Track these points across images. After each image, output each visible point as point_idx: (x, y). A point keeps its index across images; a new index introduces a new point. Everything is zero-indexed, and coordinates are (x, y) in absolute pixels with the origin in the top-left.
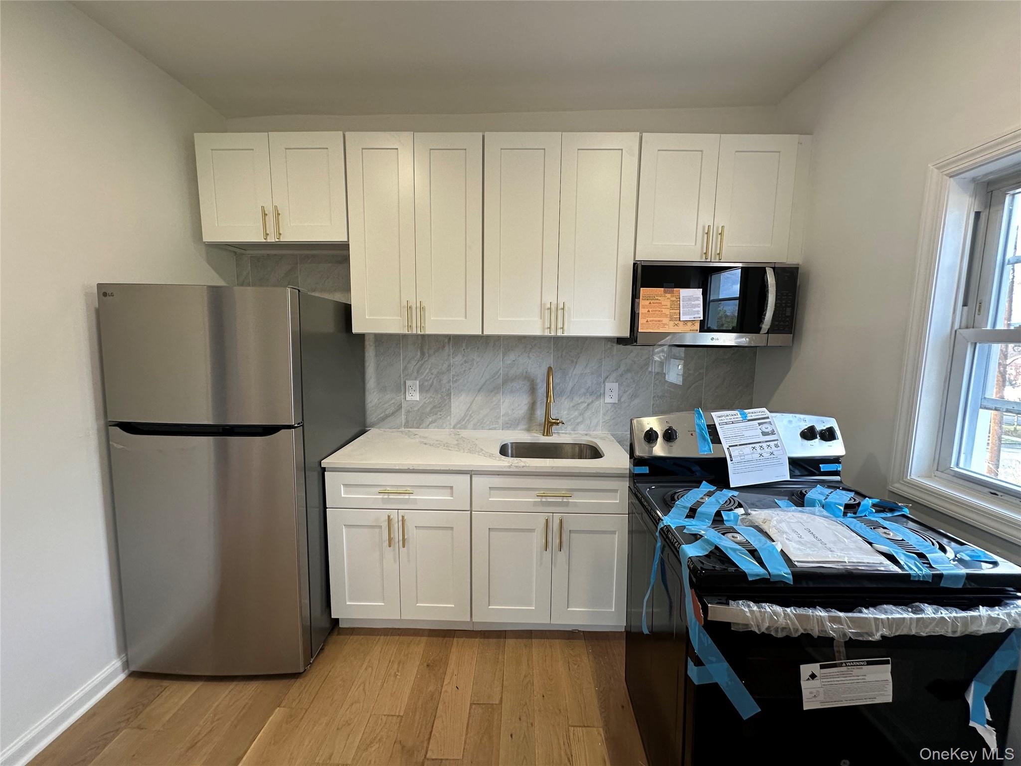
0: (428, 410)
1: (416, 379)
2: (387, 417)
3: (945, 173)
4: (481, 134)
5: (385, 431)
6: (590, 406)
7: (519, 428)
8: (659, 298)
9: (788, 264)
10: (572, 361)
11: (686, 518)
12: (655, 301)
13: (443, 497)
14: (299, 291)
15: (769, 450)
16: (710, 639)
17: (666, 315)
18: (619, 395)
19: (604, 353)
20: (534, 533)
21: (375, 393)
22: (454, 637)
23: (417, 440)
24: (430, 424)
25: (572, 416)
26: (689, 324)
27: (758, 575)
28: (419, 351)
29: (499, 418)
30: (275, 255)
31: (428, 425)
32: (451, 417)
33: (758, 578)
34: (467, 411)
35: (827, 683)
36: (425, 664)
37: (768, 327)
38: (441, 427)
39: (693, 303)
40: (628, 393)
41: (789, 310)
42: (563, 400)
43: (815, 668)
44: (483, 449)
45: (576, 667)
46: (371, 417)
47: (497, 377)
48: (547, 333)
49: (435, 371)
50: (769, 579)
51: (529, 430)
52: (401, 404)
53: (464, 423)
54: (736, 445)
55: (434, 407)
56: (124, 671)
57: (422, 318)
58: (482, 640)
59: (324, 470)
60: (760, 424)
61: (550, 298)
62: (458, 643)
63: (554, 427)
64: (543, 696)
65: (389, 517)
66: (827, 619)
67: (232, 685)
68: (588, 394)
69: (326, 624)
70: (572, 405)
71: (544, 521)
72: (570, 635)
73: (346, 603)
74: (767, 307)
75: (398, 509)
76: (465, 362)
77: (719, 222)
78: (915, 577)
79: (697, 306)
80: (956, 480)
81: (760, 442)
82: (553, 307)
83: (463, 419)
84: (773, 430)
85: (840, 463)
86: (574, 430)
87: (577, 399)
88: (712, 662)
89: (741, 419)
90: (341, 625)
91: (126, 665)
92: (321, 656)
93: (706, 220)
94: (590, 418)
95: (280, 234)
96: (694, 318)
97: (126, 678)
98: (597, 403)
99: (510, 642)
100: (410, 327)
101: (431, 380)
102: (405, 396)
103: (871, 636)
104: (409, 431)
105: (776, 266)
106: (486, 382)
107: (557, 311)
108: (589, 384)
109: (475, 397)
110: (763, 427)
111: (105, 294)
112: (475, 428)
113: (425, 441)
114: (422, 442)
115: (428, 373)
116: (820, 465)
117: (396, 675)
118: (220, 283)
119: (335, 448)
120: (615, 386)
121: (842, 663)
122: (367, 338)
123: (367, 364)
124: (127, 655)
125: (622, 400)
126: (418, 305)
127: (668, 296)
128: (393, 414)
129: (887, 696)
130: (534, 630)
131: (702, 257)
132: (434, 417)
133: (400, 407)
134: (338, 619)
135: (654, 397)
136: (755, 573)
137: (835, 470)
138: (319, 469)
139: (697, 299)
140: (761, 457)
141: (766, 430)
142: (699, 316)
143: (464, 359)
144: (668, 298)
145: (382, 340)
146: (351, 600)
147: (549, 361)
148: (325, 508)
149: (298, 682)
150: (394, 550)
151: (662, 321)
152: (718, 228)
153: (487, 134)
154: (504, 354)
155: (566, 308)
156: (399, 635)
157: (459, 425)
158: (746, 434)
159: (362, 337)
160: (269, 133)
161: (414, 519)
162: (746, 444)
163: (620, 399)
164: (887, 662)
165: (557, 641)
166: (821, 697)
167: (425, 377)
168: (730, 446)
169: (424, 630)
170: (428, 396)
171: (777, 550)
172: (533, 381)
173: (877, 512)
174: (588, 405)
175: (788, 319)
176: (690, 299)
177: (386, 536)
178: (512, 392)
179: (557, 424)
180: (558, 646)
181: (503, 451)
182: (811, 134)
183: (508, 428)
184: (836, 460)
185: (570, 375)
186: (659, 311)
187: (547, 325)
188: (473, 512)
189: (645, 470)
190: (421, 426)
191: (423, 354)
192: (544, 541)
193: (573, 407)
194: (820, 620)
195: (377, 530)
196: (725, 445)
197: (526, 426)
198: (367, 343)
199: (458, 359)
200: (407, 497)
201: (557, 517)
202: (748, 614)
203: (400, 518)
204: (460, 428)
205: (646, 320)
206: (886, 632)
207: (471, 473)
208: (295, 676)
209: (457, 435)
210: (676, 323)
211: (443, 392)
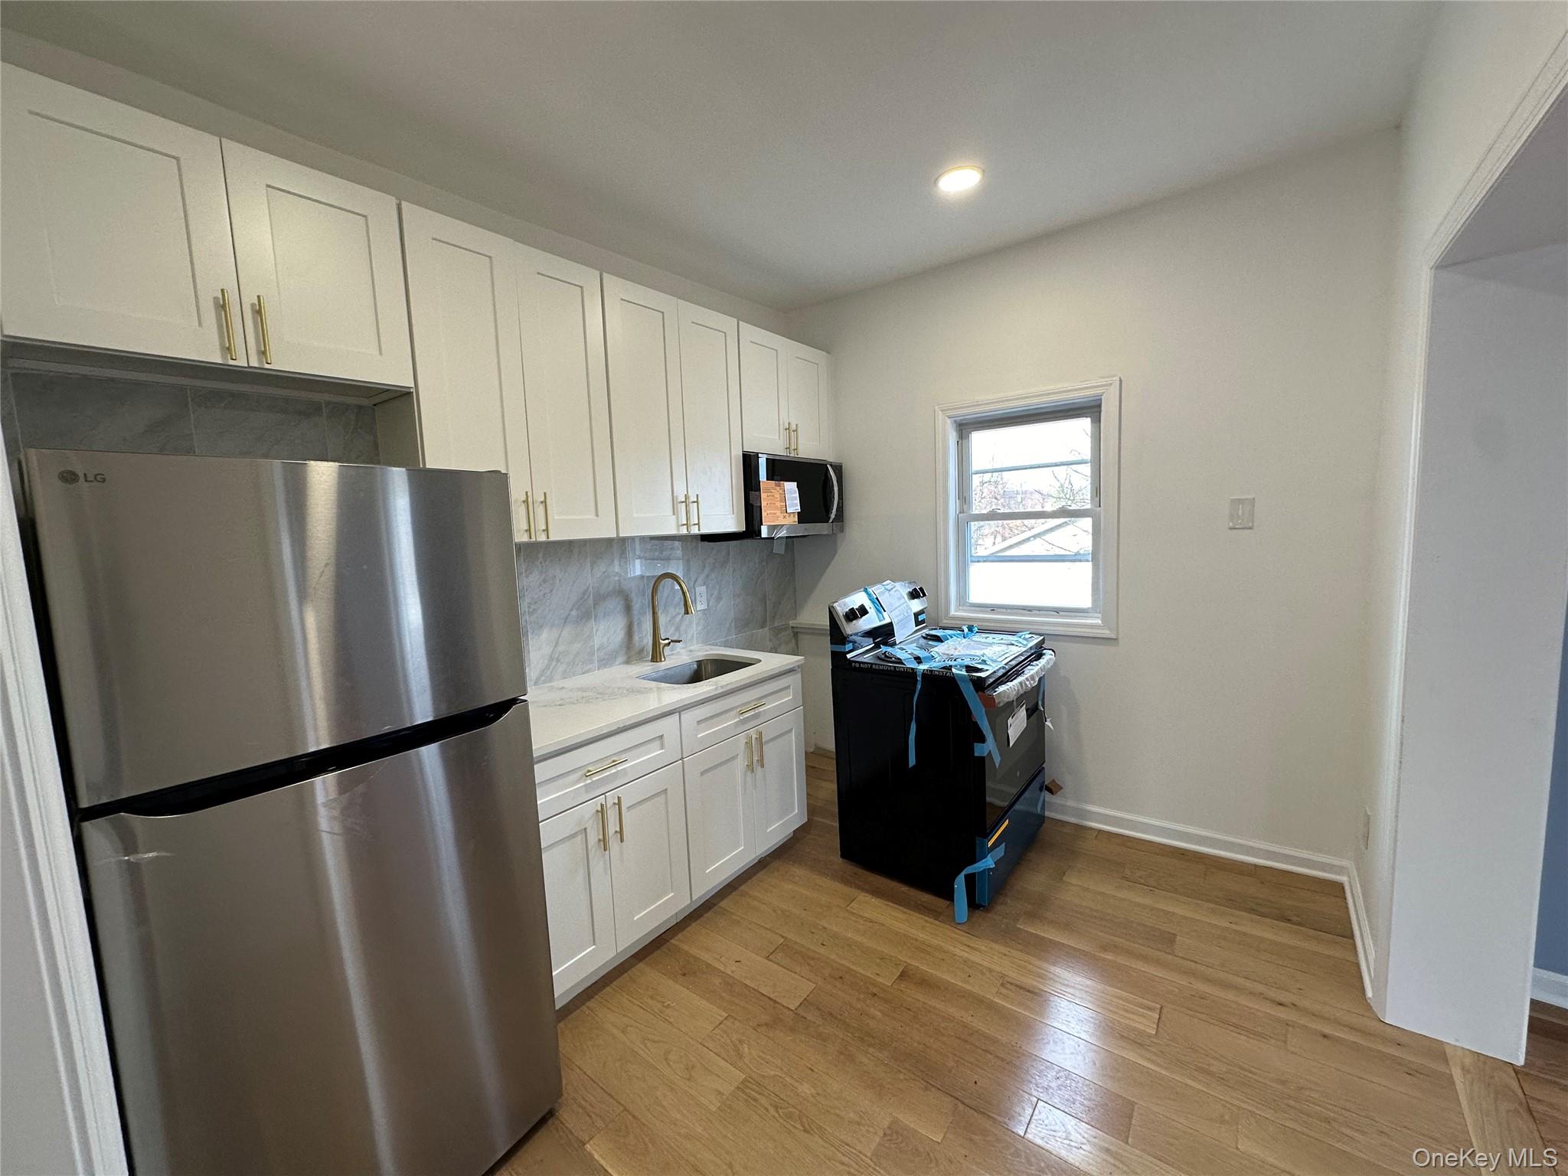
3: (946, 414)
7: (617, 663)
8: (773, 491)
12: (771, 494)
13: (654, 753)
17: (778, 508)
18: (708, 599)
19: (692, 553)
20: (740, 758)
26: (792, 515)
29: (593, 654)
34: (553, 654)
36: (680, 976)
37: (834, 516)
39: (793, 496)
40: (714, 595)
47: (586, 597)
48: (684, 531)
51: (628, 662)
53: (549, 672)
58: (698, 922)
60: (894, 592)
61: (681, 489)
65: (601, 806)
70: (668, 619)
71: (744, 743)
74: (834, 498)
75: (613, 790)
76: (545, 581)
77: (793, 420)
79: (796, 499)
80: (972, 608)
83: (548, 667)
87: (672, 612)
88: (989, 738)
93: (785, 417)
95: (261, 353)
96: (795, 510)
106: (573, 607)
107: (690, 505)
109: (562, 631)
111: (70, 477)
112: (564, 676)
117: (667, 1007)
120: (704, 589)
121: (1015, 713)
125: (710, 604)
127: (778, 488)
135: (734, 596)
139: (791, 493)
141: (899, 596)
142: (797, 508)
143: (544, 576)
144: (778, 491)
150: (604, 853)
151: (776, 513)
152: (794, 424)
154: (593, 563)
155: (699, 501)
157: (543, 678)
172: (627, 596)
178: (605, 615)
183: (605, 666)
186: (773, 503)
187: (683, 521)
188: (684, 759)
189: (849, 647)
192: (745, 766)
195: (581, 837)
197: (625, 658)
199: (534, 578)
200: (614, 771)
201: (753, 733)
203: (616, 801)
205: (766, 513)
207: (680, 710)
210: (785, 515)
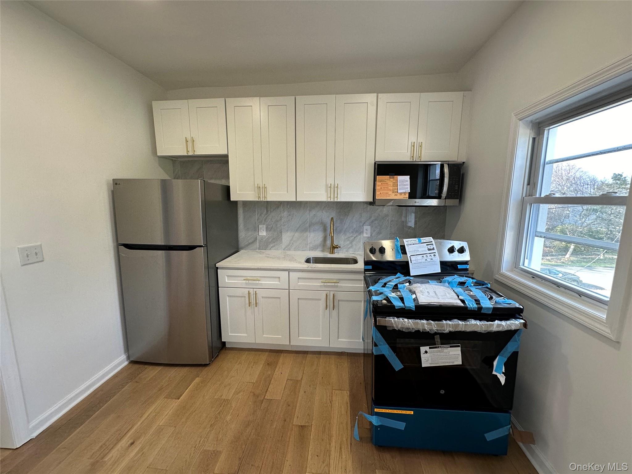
0: (270, 240)
1: (264, 224)
2: (249, 244)
3: (518, 118)
4: (294, 97)
5: (248, 251)
6: (356, 238)
7: (318, 250)
8: (387, 181)
9: (458, 162)
10: (346, 215)
11: (382, 287)
12: (384, 183)
13: (275, 282)
14: (204, 181)
15: (430, 257)
16: (380, 335)
17: (390, 190)
18: (371, 232)
19: (363, 210)
20: (320, 301)
21: (243, 232)
22: (282, 353)
23: (264, 255)
24: (272, 247)
25: (346, 244)
26: (403, 194)
27: (400, 307)
28: (265, 210)
29: (307, 245)
30: (192, 160)
31: (271, 248)
32: (282, 244)
33: (400, 308)
34: (291, 241)
35: (432, 355)
36: (267, 363)
37: (445, 195)
38: (277, 249)
39: (405, 183)
40: (376, 232)
41: (457, 186)
42: (341, 235)
43: (427, 348)
44: (297, 260)
45: (341, 367)
46: (242, 243)
47: (306, 223)
48: (329, 200)
49: (274, 220)
50: (405, 308)
51: (323, 251)
52: (256, 238)
53: (289, 247)
54: (414, 255)
55: (274, 239)
56: (127, 361)
57: (265, 191)
58: (295, 355)
59: (217, 268)
60: (427, 245)
61: (330, 181)
62: (283, 356)
63: (336, 249)
64: (323, 378)
65: (249, 292)
66: (426, 324)
67: (177, 369)
68: (354, 232)
69: (220, 345)
70: (346, 238)
71: (325, 295)
72: (340, 354)
73: (229, 334)
74: (444, 185)
75: (253, 288)
76: (289, 215)
77: (420, 140)
78: (469, 308)
79: (407, 185)
80: (521, 272)
81: (426, 254)
82: (332, 187)
83: (288, 245)
84: (434, 248)
85: (468, 264)
86: (347, 251)
87: (348, 235)
88: (381, 345)
89: (418, 242)
90: (227, 346)
91: (128, 358)
92: (217, 358)
93: (413, 139)
94: (356, 245)
95: (194, 151)
96: (405, 191)
97: (129, 364)
98: (359, 237)
99: (309, 356)
100: (259, 197)
101: (272, 225)
102: (259, 233)
103: (444, 331)
104: (261, 251)
105: (449, 163)
106: (300, 225)
107: (334, 188)
108: (355, 226)
109: (295, 234)
110: (429, 247)
111: (116, 184)
112: (295, 250)
113: (268, 256)
114: (266, 257)
115: (270, 221)
116: (458, 266)
117: (252, 367)
118: (166, 177)
119: (223, 258)
120: (369, 228)
121: (439, 347)
122: (239, 203)
123: (239, 216)
124: (128, 353)
125: (373, 235)
126: (263, 186)
127: (392, 180)
128: (252, 242)
129: (459, 362)
130: (322, 351)
131: (411, 159)
132: (274, 244)
133: (256, 239)
134: (225, 342)
135: (390, 234)
136: (398, 306)
137: (466, 268)
138: (215, 268)
139: (407, 181)
140: (426, 261)
141: (430, 248)
142: (408, 190)
143: (289, 214)
144: (391, 181)
145: (246, 204)
146: (231, 333)
147: (333, 214)
148: (218, 287)
149: (207, 369)
150: (252, 308)
151: (388, 193)
152: (419, 143)
153: (297, 97)
154: (310, 211)
155: (339, 187)
156: (255, 351)
157: (286, 249)
158: (420, 250)
159: (236, 203)
160: (189, 100)
161: (261, 293)
162: (419, 255)
163: (372, 234)
164: (459, 346)
165: (333, 356)
166: (430, 361)
167: (268, 223)
168: (411, 256)
169: (267, 349)
170: (270, 233)
171: (412, 298)
172: (325, 225)
173: (474, 286)
174: (354, 238)
175: (456, 191)
176: (403, 181)
177: (248, 302)
178: (314, 231)
179: (337, 248)
180: (333, 358)
181: (308, 261)
182: (471, 91)
183: (312, 250)
184: (466, 263)
185: (345, 222)
186: (387, 188)
187: (329, 196)
188: (290, 290)
189: (370, 267)
190: (267, 249)
191: (267, 211)
192: (325, 305)
193: (347, 239)
194: (423, 324)
195: (243, 298)
196: (409, 255)
197: (322, 249)
198: (239, 206)
199: (285, 214)
200: (257, 282)
201: (332, 293)
202: (393, 322)
203: (254, 293)
204: (287, 250)
205: (380, 193)
206: (451, 329)
207: (289, 270)
208: (205, 365)
209: (285, 253)
210: (396, 194)
211: (278, 231)
